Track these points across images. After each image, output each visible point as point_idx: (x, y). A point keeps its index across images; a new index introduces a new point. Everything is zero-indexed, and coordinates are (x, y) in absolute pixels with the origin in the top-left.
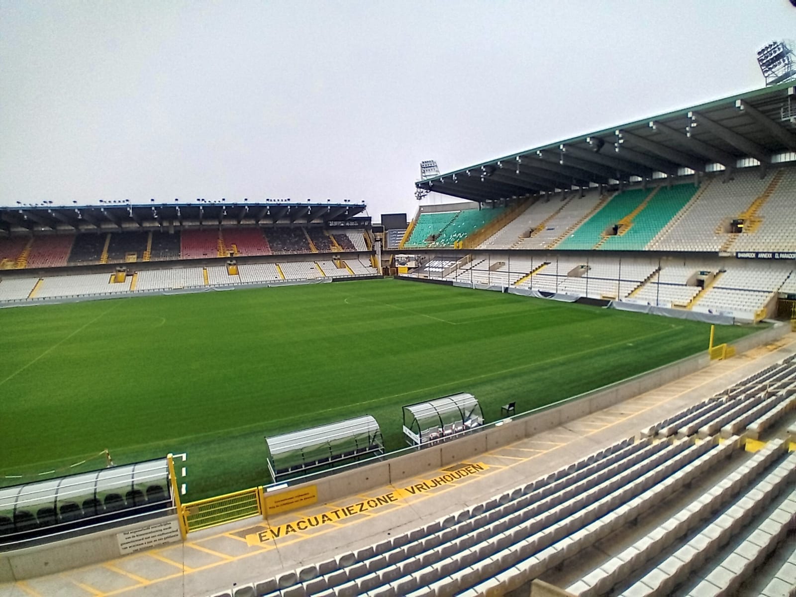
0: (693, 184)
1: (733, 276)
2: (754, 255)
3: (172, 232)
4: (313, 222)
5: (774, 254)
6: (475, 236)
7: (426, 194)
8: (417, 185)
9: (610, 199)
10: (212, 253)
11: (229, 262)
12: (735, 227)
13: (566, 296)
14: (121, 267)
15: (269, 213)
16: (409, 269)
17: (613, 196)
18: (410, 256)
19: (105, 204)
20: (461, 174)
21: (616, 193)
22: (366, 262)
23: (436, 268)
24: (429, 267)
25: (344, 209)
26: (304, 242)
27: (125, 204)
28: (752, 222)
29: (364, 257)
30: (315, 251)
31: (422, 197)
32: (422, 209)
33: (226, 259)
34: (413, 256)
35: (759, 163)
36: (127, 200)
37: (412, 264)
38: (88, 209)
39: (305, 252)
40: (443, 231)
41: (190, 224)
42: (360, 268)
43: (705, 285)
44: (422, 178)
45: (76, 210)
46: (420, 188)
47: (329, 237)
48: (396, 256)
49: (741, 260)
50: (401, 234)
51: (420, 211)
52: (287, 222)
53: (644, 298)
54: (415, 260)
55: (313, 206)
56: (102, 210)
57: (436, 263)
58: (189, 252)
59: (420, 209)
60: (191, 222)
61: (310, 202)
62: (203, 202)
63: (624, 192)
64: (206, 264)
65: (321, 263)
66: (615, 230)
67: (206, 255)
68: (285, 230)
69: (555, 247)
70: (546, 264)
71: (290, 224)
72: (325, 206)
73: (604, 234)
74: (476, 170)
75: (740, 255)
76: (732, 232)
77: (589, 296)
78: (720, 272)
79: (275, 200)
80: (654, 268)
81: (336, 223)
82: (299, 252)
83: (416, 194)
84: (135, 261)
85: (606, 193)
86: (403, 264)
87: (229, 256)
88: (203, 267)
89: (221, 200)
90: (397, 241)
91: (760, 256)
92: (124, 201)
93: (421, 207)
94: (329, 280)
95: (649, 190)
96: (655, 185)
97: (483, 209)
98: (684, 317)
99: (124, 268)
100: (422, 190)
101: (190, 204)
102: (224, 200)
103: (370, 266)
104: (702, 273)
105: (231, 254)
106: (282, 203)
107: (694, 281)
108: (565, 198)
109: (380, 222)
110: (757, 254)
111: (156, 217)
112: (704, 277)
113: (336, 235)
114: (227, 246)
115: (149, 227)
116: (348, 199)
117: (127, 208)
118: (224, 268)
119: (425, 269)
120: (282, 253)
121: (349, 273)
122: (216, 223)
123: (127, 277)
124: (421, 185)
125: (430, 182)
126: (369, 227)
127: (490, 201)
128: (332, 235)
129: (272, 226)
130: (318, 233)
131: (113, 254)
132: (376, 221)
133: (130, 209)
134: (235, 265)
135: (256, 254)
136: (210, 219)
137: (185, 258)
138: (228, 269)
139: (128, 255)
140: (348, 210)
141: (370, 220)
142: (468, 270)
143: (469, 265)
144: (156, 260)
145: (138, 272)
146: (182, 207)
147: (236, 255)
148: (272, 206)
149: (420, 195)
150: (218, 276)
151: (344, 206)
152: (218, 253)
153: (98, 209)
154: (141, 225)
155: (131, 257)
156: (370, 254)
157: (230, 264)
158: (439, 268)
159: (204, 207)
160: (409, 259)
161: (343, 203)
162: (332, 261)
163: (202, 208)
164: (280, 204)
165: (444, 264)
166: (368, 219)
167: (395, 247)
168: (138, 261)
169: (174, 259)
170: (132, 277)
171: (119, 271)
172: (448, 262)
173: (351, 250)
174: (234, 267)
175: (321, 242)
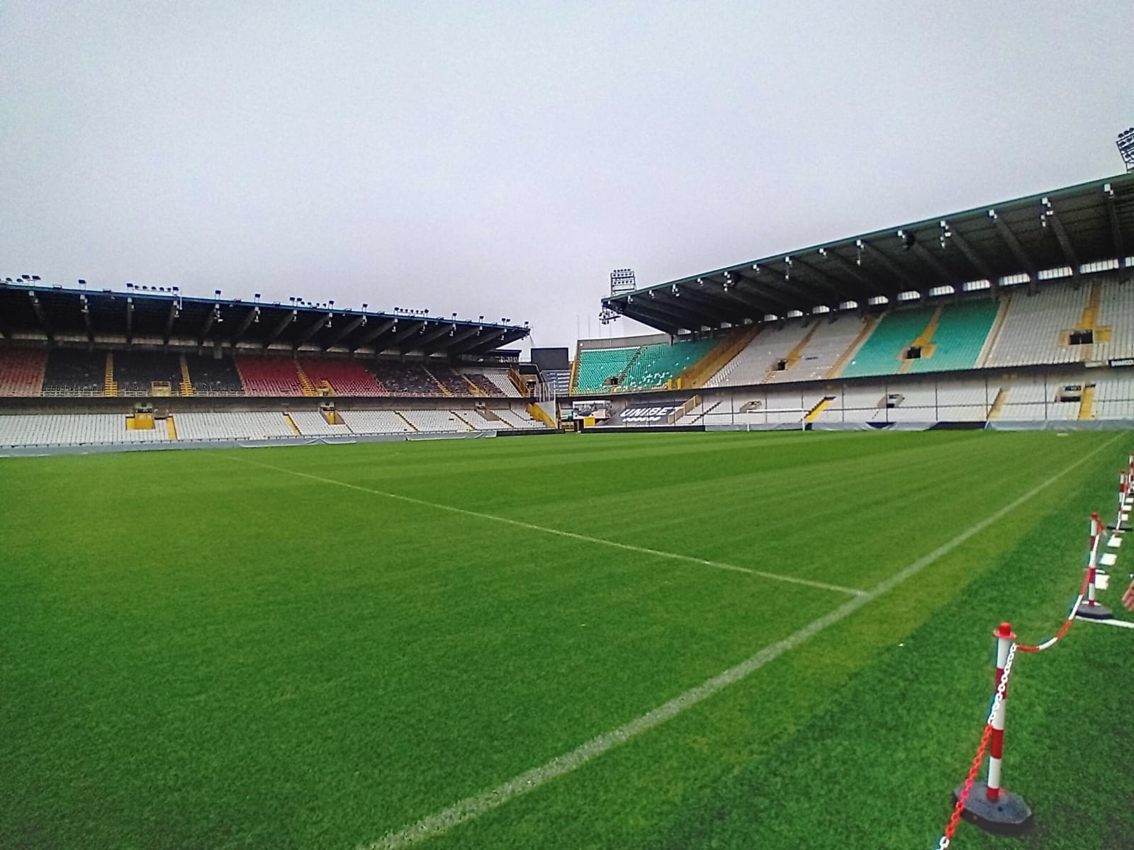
0: (990, 300)
3: (219, 356)
4: (433, 355)
7: (616, 315)
9: (879, 321)
10: (294, 389)
11: (323, 405)
13: (909, 424)
14: (144, 405)
15: (394, 331)
16: (597, 420)
17: (881, 317)
18: (595, 402)
19: (136, 292)
20: (686, 284)
21: (883, 315)
22: (523, 413)
24: (626, 417)
25: (498, 333)
26: (429, 382)
27: (170, 294)
28: (1098, 333)
29: (518, 406)
30: (450, 395)
32: (581, 345)
33: (317, 400)
36: (176, 289)
37: (601, 414)
38: (104, 297)
39: (437, 395)
40: (625, 372)
41: (247, 346)
42: (518, 419)
43: (1082, 400)
44: (612, 294)
45: (82, 297)
46: (609, 307)
47: (460, 378)
48: (574, 403)
49: (1112, 370)
50: (562, 376)
51: (579, 348)
52: (395, 353)
54: (605, 408)
55: (459, 325)
56: (130, 300)
57: (638, 412)
58: (256, 386)
59: (578, 345)
60: (249, 343)
61: (457, 318)
62: (299, 304)
63: (895, 313)
64: (287, 407)
65: (460, 413)
66: (915, 354)
67: (285, 391)
68: (394, 364)
69: (836, 376)
70: (826, 399)
71: (401, 356)
72: (476, 326)
73: (900, 358)
74: (713, 279)
75: (1113, 364)
76: (1079, 344)
79: (402, 310)
81: (470, 358)
82: (430, 395)
83: (601, 315)
84: (168, 394)
85: (868, 316)
86: (586, 414)
87: (321, 395)
88: (283, 412)
89: (327, 304)
90: (557, 385)
92: (169, 289)
93: (579, 341)
94: (493, 433)
95: (931, 311)
96: (936, 303)
97: (675, 344)
99: (149, 406)
101: (278, 306)
102: (331, 302)
103: (532, 419)
105: (325, 393)
106: (416, 316)
107: (1059, 399)
108: (806, 325)
109: (530, 360)
111: (220, 320)
112: (1072, 393)
113: (470, 375)
114: (315, 379)
115: (179, 346)
116: (507, 318)
117: (172, 302)
118: (317, 415)
119: (624, 420)
120: (403, 395)
121: (507, 427)
122: (289, 348)
123: (156, 421)
124: (609, 303)
125: (629, 297)
126: (516, 365)
127: (689, 332)
128: (465, 375)
129: (372, 357)
130: (444, 371)
131: (127, 383)
132: (525, 358)
133: (179, 303)
134: (332, 410)
135: (365, 394)
136: (280, 340)
137: (255, 394)
138: (324, 416)
139: (155, 385)
140: (505, 334)
141: (518, 356)
142: (703, 415)
143: (698, 410)
144: (207, 395)
145: (174, 415)
146: (264, 308)
147: (334, 394)
148: (401, 320)
149: (607, 317)
150: (312, 425)
151: (501, 328)
152: (304, 391)
153: (121, 298)
154: (166, 342)
155: (160, 388)
156: (528, 402)
157: (325, 409)
158: (649, 417)
159: (298, 311)
160: (596, 408)
161: (501, 323)
162: (475, 410)
163: (295, 312)
164: (413, 317)
165: (654, 411)
166: (516, 354)
167: (562, 392)
168: (173, 395)
169: (237, 395)
170: (164, 421)
171: (140, 411)
172: (659, 409)
173: (499, 395)
174: (332, 414)
175: (453, 383)
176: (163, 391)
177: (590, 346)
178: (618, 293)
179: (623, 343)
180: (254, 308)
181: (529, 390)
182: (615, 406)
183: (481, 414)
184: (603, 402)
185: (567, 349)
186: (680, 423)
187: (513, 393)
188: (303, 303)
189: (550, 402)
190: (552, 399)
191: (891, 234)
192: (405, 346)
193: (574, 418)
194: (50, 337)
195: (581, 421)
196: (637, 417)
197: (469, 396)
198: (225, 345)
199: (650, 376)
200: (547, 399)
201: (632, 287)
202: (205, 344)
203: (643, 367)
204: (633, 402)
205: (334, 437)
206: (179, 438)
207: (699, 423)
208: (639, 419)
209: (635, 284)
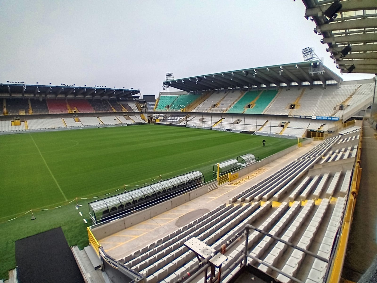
0: (276, 90)
1: (293, 124)
2: (299, 117)
3: (41, 100)
4: (111, 97)
5: (305, 117)
6: (189, 107)
7: (167, 87)
9: (245, 94)
10: (65, 111)
11: (74, 116)
12: (292, 107)
13: (235, 130)
14: (17, 117)
15: (95, 92)
16: (160, 120)
18: (160, 114)
19: (10, 84)
20: (186, 80)
21: (247, 92)
22: (139, 117)
23: (173, 120)
25: (130, 92)
26: (109, 107)
28: (297, 105)
29: (138, 114)
30: (115, 111)
31: (166, 89)
32: (161, 93)
33: (72, 114)
34: (162, 114)
35: (298, 85)
36: (23, 82)
37: (161, 118)
39: (111, 112)
40: (172, 104)
41: (50, 96)
42: (137, 119)
43: (284, 127)
44: (166, 80)
46: (165, 84)
47: (120, 105)
48: (154, 114)
49: (295, 118)
50: (153, 104)
51: (160, 95)
52: (100, 97)
53: (265, 131)
54: (163, 116)
55: (116, 90)
56: (8, 86)
57: (172, 118)
58: (53, 110)
61: (116, 88)
62: (64, 86)
63: (250, 91)
64: (63, 116)
65: (118, 117)
66: (249, 106)
67: (62, 112)
68: (98, 101)
69: (226, 112)
70: (223, 119)
72: (122, 90)
73: (245, 108)
74: (193, 79)
75: (295, 117)
76: (291, 109)
77: (245, 130)
78: (288, 122)
79: (97, 86)
80: (266, 121)
81: (124, 99)
82: (108, 112)
83: (163, 87)
84: (24, 114)
85: (243, 92)
86: (157, 118)
87: (74, 112)
88: (61, 118)
90: (152, 107)
91: (301, 117)
92: (21, 83)
94: (126, 125)
95: (260, 91)
96: (261, 90)
97: (190, 95)
98: (280, 137)
99: (19, 118)
100: (166, 85)
101: (57, 86)
102: (74, 85)
103: (141, 119)
104: (283, 123)
105: (75, 112)
106: (102, 88)
107: (280, 126)
108: (226, 93)
109: (143, 99)
110: (300, 116)
111: (39, 92)
112: (283, 124)
113: (123, 104)
114: (72, 108)
115: (28, 97)
116: (132, 88)
117: (23, 86)
118: (72, 119)
119: (168, 121)
120: (101, 112)
121: (133, 122)
122: (64, 96)
123: (21, 123)
125: (171, 82)
126: (138, 101)
127: (193, 92)
129: (91, 98)
130: (114, 102)
131: (11, 110)
132: (141, 98)
133: (25, 87)
135: (88, 112)
136: (61, 94)
137: (52, 113)
138: (74, 119)
139: (20, 111)
140: (132, 93)
141: (139, 98)
142: (188, 121)
143: (188, 119)
145: (27, 120)
146: (53, 87)
147: (78, 112)
148: (97, 89)
150: (70, 123)
151: (131, 91)
152: (68, 111)
153: (5, 86)
154: (23, 95)
155: (22, 112)
156: (140, 113)
158: (175, 120)
160: (160, 116)
161: (130, 89)
162: (123, 116)
163: (63, 88)
164: (101, 88)
166: (138, 97)
167: (150, 110)
168: (26, 114)
169: (47, 113)
170: (24, 122)
171: (16, 119)
172: (178, 117)
173: (131, 111)
174: (77, 118)
175: (117, 107)
176: (23, 113)
177: (163, 94)
178: (168, 80)
180: (49, 87)
181: (141, 109)
182: (166, 116)
183: (125, 117)
185: (155, 96)
186: (181, 124)
187: (136, 110)
188: (65, 85)
189: (146, 114)
191: (241, 71)
192: (102, 95)
197: (121, 112)
198: (43, 96)
199: (179, 106)
200: (145, 112)
202: (37, 96)
203: (178, 102)
205: (76, 127)
206: (28, 129)
207: (186, 124)
209: (173, 78)
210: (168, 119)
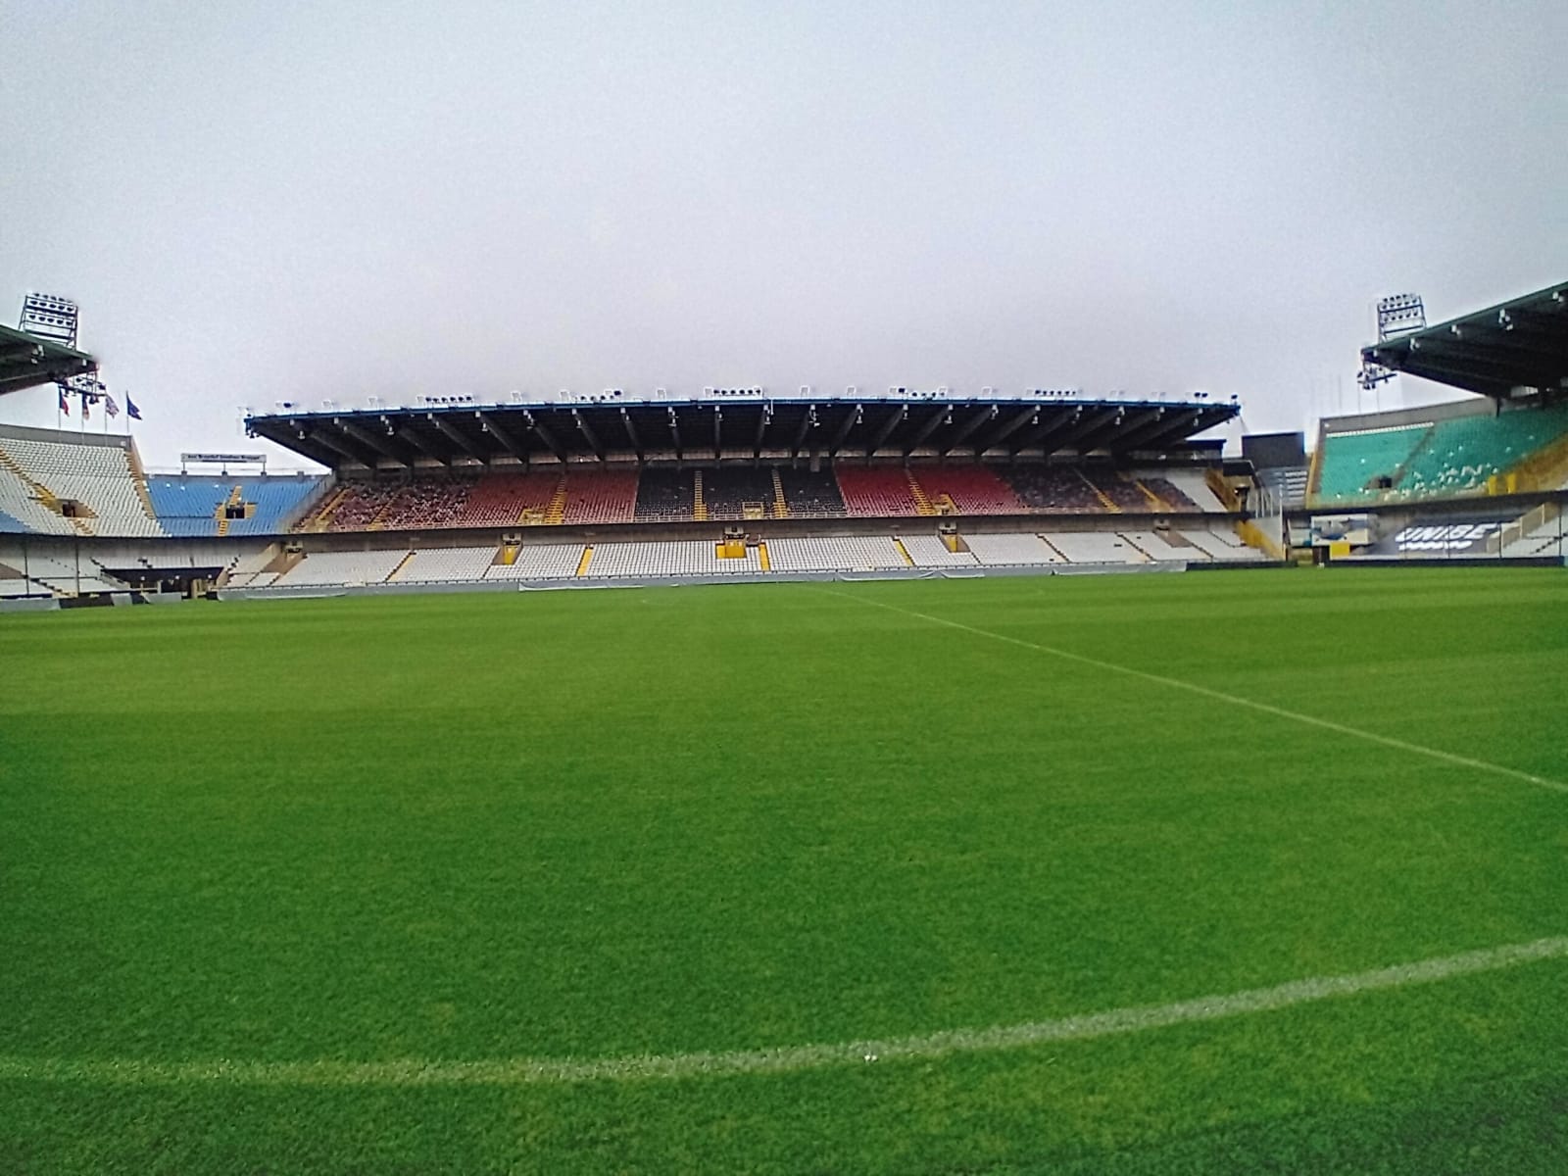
3: (816, 468)
4: (1090, 454)
7: (1387, 375)
8: (1369, 356)
10: (907, 507)
11: (943, 528)
14: (735, 530)
15: (1035, 422)
16: (1353, 548)
18: (1351, 518)
19: (724, 398)
22: (1228, 535)
23: (1431, 541)
24: (1406, 542)
25: (1189, 415)
26: (1086, 493)
27: (760, 397)
29: (1222, 526)
30: (1116, 510)
32: (1326, 424)
33: (935, 521)
34: (1361, 518)
37: (1362, 537)
38: (691, 408)
39: (1097, 510)
40: (1405, 466)
41: (849, 455)
42: (1222, 545)
44: (1380, 338)
45: (670, 410)
46: (1375, 360)
47: (1131, 485)
48: (1315, 518)
50: (1294, 477)
51: (1323, 431)
52: (1037, 453)
54: (1369, 527)
55: (1129, 407)
56: (717, 409)
57: (1428, 533)
58: (860, 504)
59: (1321, 426)
60: (851, 451)
62: (910, 396)
64: (897, 529)
65: (1132, 536)
67: (895, 509)
68: (1035, 469)
71: (1045, 457)
72: (1155, 407)
79: (1045, 393)
81: (1146, 455)
82: (1087, 511)
83: (1360, 375)
84: (760, 517)
86: (1335, 537)
87: (940, 514)
88: (893, 537)
89: (946, 393)
90: (1288, 490)
93: (1323, 421)
94: (1181, 566)
97: (1505, 413)
99: (740, 531)
100: (1374, 366)
101: (884, 401)
102: (952, 391)
103: (1243, 545)
105: (945, 511)
106: (1066, 399)
109: (1240, 455)
111: (817, 424)
113: (1146, 480)
114: (932, 490)
115: (771, 459)
116: (1202, 392)
117: (762, 406)
118: (935, 539)
119: (1402, 547)
120: (1050, 511)
121: (1204, 556)
122: (899, 454)
123: (747, 549)
124: (1375, 354)
125: (1413, 341)
126: (1218, 463)
127: (1533, 391)
128: (1139, 480)
129: (1007, 461)
130: (1110, 475)
131: (717, 505)
132: (1233, 450)
133: (769, 407)
134: (954, 533)
135: (998, 512)
136: (889, 444)
137: (859, 514)
138: (943, 541)
139: (746, 507)
140: (1199, 416)
141: (1221, 448)
142: (1559, 538)
143: (1549, 530)
144: (804, 517)
145: (767, 542)
146: (868, 405)
147: (956, 512)
148: (1045, 406)
149: (1372, 377)
150: (928, 553)
151: (1195, 407)
152: (918, 509)
153: (709, 407)
154: (757, 455)
155: (751, 510)
156: (1238, 518)
157: (945, 532)
158: (1449, 541)
159: (909, 406)
160: (1351, 526)
161: (1192, 400)
162: (1154, 532)
163: (906, 407)
164: (1062, 401)
165: (1461, 530)
166: (1218, 445)
167: (1294, 502)
168: (766, 518)
169: (838, 516)
170: (756, 548)
171: (731, 537)
172: (1470, 527)
173: (1189, 509)
174: (954, 538)
175: (1121, 493)
176: (754, 514)
177: (1341, 427)
178: (1390, 337)
179: (1402, 418)
180: (855, 405)
181: (1240, 500)
182: (1386, 524)
183: (1163, 538)
184: (1364, 517)
185: (1300, 435)
186: (1511, 551)
187: (1213, 505)
188: (915, 395)
189: (1273, 519)
190: (1276, 513)
192: (1050, 443)
193: (1314, 543)
194: (641, 458)
195: (1326, 549)
196: (1426, 542)
197: (1145, 511)
198: (826, 454)
200: (1268, 514)
201: (1418, 323)
202: (800, 455)
203: (1440, 460)
204: (1418, 516)
205: (956, 569)
206: (772, 568)
207: (1552, 551)
208: (1431, 545)
209: (1423, 318)
210: (1401, 543)
